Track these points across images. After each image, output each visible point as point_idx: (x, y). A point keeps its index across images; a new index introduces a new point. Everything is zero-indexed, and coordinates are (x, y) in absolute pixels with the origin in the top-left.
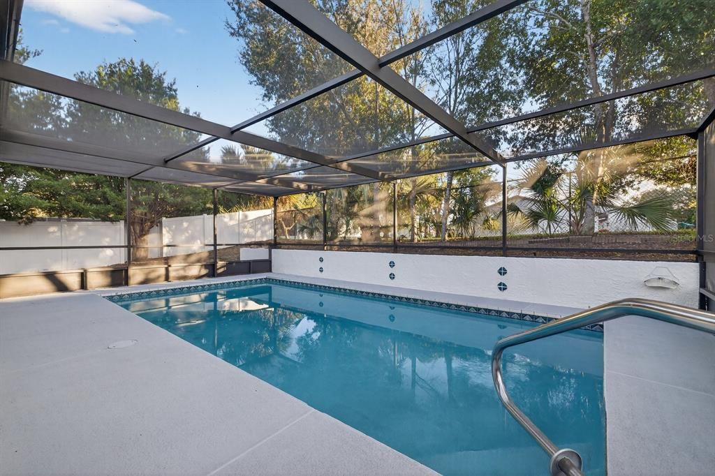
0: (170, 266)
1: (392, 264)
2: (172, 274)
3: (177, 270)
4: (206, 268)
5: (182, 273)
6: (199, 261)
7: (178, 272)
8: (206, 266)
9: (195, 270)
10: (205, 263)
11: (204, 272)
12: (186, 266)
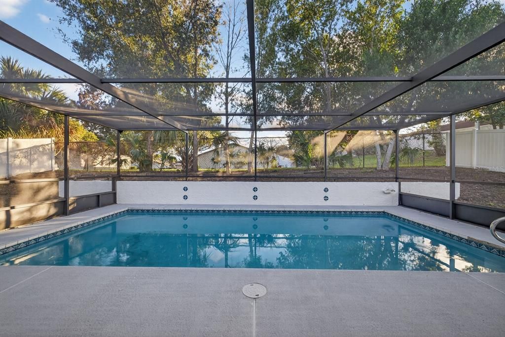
0: (13, 208)
1: (255, 189)
2: (15, 218)
3: (22, 212)
4: (55, 207)
5: (27, 215)
6: (47, 199)
7: (22, 215)
8: (56, 205)
9: (43, 210)
10: (55, 201)
11: (53, 211)
12: (32, 207)
